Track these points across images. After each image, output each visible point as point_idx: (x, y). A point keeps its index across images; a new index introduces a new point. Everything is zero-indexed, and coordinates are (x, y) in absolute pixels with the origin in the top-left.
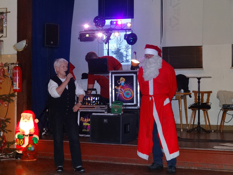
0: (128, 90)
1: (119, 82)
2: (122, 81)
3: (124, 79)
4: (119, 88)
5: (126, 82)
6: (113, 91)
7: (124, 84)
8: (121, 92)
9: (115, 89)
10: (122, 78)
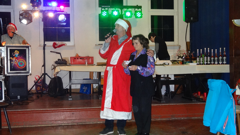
0: (21, 60)
1: (14, 54)
2: (17, 53)
3: (18, 52)
4: (14, 59)
5: (19, 55)
6: (9, 61)
7: (18, 56)
8: (16, 62)
9: (10, 60)
10: (16, 51)
